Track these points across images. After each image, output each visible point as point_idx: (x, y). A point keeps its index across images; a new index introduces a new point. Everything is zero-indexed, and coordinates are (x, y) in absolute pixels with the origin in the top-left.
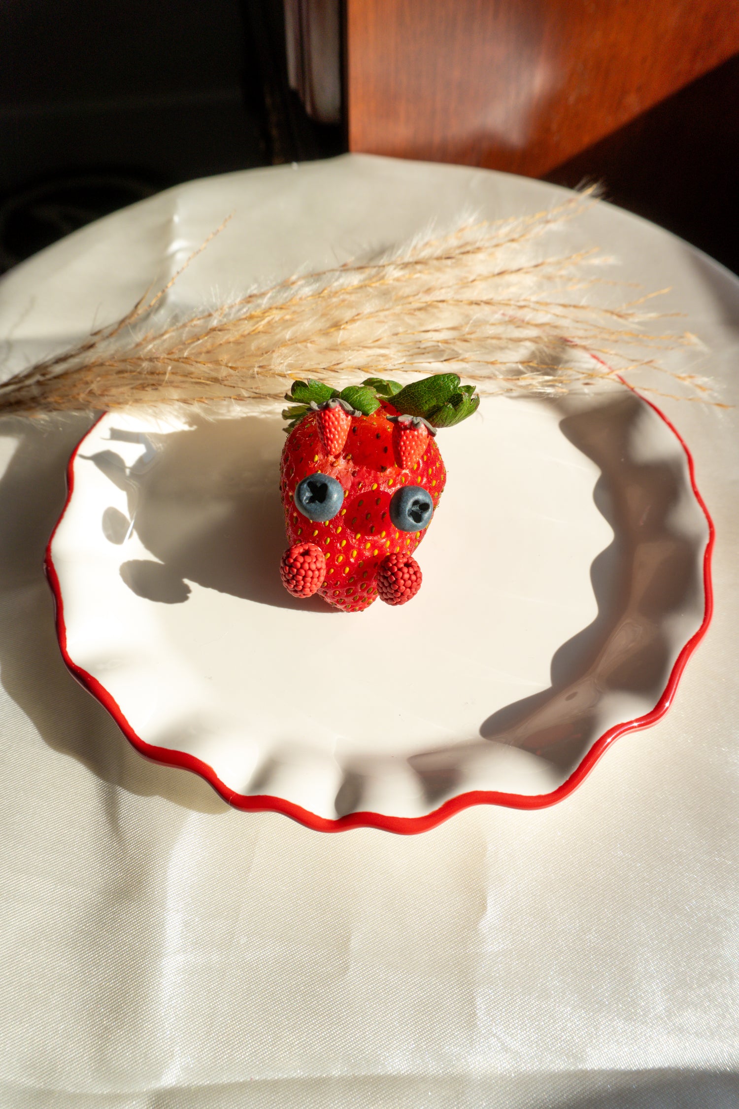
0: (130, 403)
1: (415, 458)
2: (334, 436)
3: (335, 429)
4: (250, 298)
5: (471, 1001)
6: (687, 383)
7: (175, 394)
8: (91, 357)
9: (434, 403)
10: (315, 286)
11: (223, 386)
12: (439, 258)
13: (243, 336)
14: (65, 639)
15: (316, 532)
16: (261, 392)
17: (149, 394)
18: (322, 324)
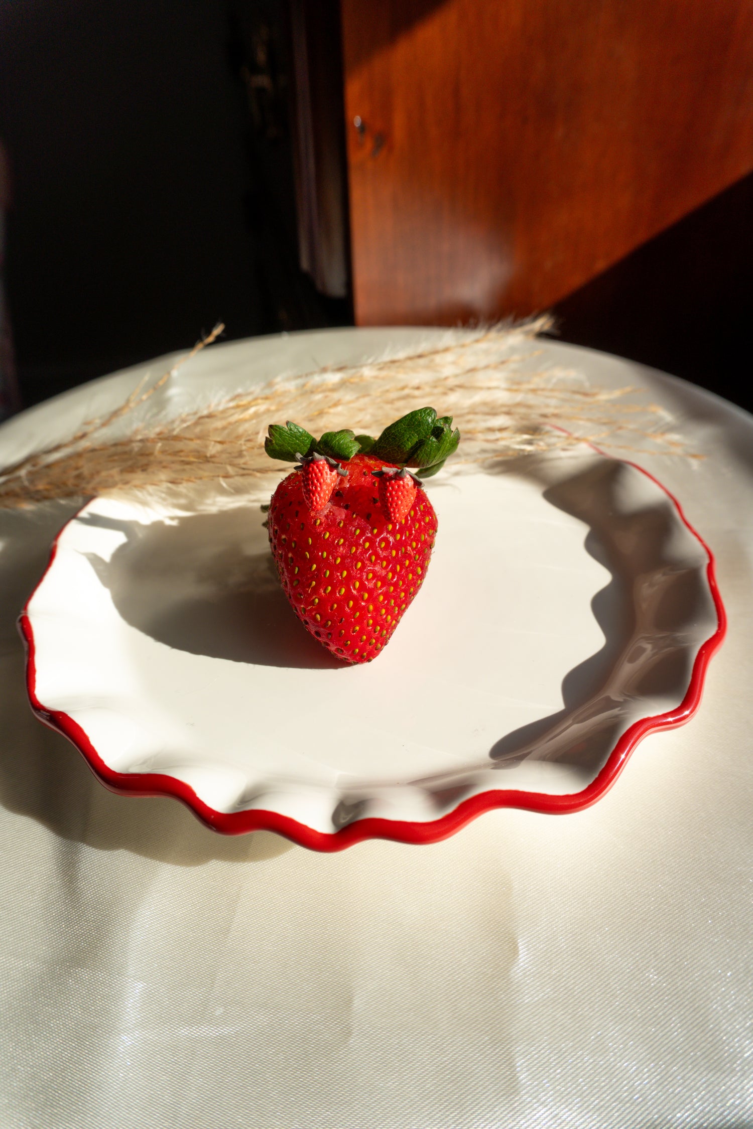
0: (119, 485)
4: (237, 397)
7: (163, 476)
9: (415, 439)
11: (212, 465)
12: (410, 358)
13: (230, 423)
14: (34, 682)
17: (138, 477)
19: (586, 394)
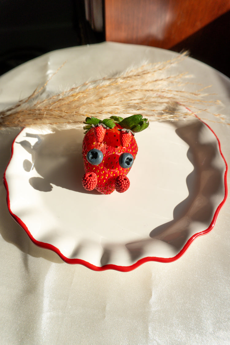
0: (33, 124)
1: (127, 143)
2: (100, 136)
3: (100, 133)
4: (72, 89)
5: (147, 328)
6: (218, 117)
7: (47, 121)
8: (19, 109)
9: (134, 124)
10: (94, 85)
11: (63, 119)
12: (135, 76)
13: (70, 102)
14: (10, 205)
15: (94, 168)
16: (76, 120)
17: (39, 121)
18: (96, 98)
19: (195, 95)
